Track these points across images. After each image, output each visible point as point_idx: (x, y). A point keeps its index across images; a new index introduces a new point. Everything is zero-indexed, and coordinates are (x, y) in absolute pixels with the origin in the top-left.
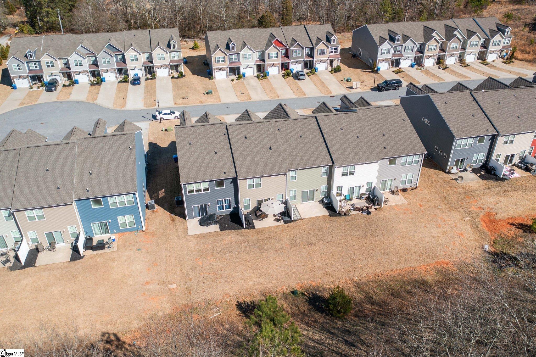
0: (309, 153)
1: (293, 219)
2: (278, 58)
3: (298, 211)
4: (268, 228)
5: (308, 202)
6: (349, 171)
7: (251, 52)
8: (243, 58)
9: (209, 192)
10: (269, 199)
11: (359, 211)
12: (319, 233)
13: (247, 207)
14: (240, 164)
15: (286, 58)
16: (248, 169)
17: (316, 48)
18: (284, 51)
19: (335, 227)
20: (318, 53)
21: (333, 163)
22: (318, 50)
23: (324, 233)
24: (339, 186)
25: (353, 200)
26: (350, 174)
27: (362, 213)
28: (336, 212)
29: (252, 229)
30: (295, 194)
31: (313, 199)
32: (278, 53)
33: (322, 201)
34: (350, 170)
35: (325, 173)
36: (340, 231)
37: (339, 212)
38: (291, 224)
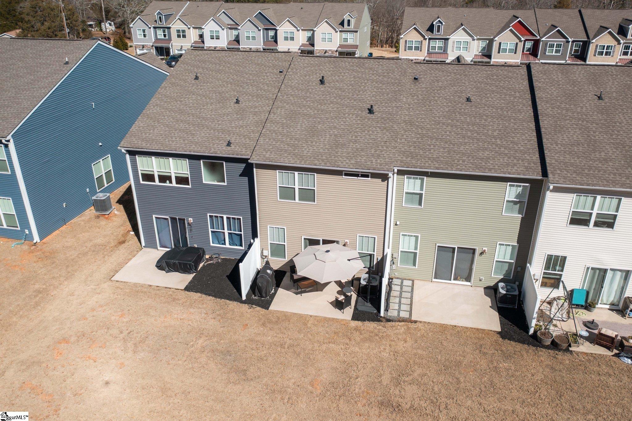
0: (478, 140)
1: (382, 314)
2: (515, 53)
3: (411, 298)
4: (301, 316)
5: (453, 281)
6: (595, 212)
7: (469, 39)
8: (453, 47)
9: (190, 187)
10: (338, 242)
11: (609, 348)
12: (441, 378)
13: (278, 250)
14: (274, 131)
15: (531, 58)
16: (288, 145)
17: (594, 41)
18: (529, 45)
19: (504, 374)
20: (596, 51)
21: (545, 173)
22: (597, 46)
23: (459, 382)
24: (555, 252)
25: (595, 311)
26: (596, 224)
27: (617, 355)
28: (526, 328)
29: (258, 308)
30: (416, 248)
31: (468, 279)
32: (517, 44)
33: (492, 291)
34: (601, 208)
35: (515, 203)
36: (515, 393)
37: (535, 332)
38: (371, 325)
